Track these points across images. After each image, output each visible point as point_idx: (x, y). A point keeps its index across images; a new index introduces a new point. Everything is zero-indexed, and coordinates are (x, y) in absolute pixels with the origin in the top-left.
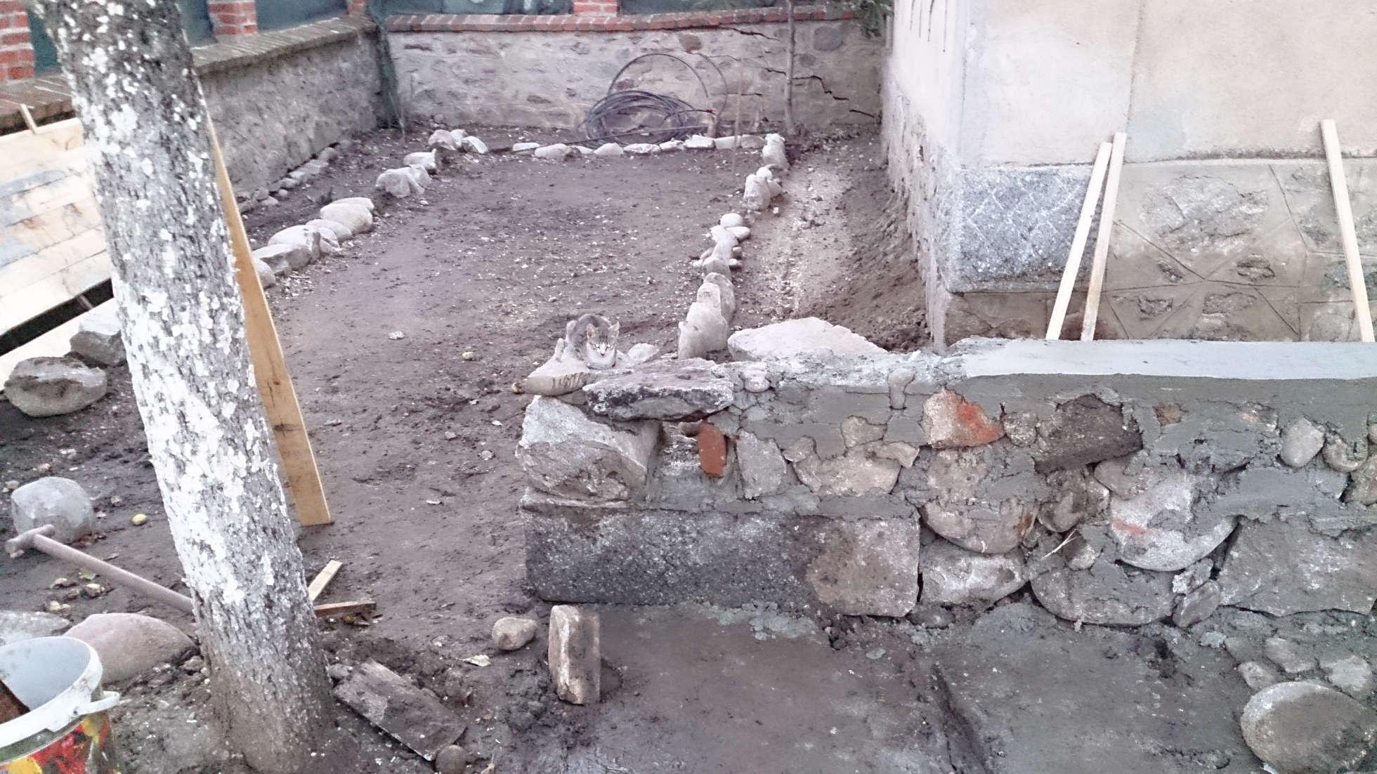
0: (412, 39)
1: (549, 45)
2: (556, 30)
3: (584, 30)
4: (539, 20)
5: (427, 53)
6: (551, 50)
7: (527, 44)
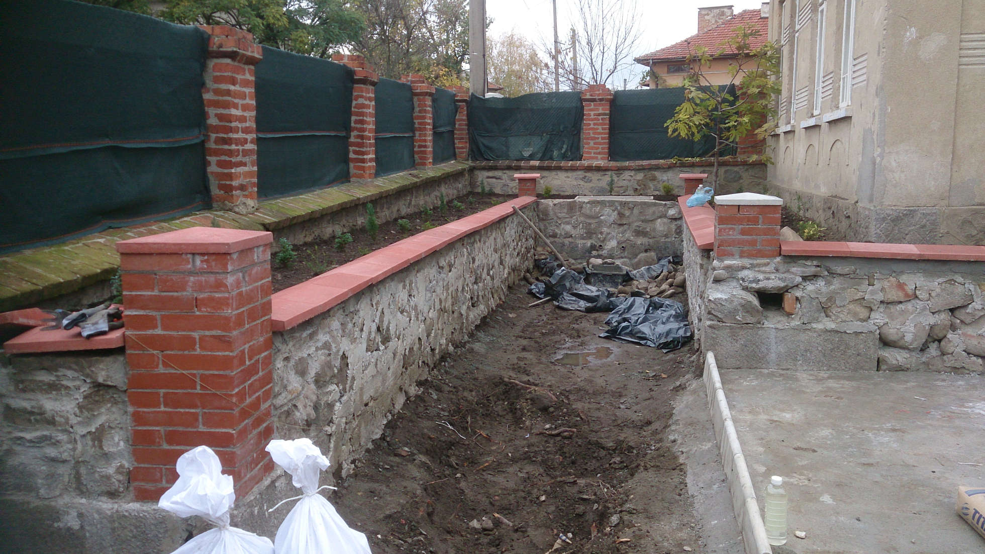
0: (491, 174)
1: (569, 177)
2: (573, 169)
3: (589, 169)
4: (563, 164)
5: (499, 181)
6: (569, 179)
7: (557, 177)
